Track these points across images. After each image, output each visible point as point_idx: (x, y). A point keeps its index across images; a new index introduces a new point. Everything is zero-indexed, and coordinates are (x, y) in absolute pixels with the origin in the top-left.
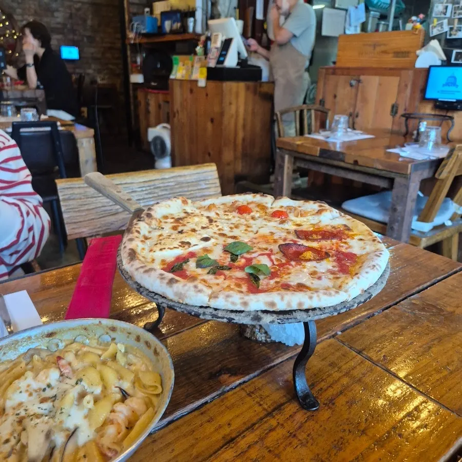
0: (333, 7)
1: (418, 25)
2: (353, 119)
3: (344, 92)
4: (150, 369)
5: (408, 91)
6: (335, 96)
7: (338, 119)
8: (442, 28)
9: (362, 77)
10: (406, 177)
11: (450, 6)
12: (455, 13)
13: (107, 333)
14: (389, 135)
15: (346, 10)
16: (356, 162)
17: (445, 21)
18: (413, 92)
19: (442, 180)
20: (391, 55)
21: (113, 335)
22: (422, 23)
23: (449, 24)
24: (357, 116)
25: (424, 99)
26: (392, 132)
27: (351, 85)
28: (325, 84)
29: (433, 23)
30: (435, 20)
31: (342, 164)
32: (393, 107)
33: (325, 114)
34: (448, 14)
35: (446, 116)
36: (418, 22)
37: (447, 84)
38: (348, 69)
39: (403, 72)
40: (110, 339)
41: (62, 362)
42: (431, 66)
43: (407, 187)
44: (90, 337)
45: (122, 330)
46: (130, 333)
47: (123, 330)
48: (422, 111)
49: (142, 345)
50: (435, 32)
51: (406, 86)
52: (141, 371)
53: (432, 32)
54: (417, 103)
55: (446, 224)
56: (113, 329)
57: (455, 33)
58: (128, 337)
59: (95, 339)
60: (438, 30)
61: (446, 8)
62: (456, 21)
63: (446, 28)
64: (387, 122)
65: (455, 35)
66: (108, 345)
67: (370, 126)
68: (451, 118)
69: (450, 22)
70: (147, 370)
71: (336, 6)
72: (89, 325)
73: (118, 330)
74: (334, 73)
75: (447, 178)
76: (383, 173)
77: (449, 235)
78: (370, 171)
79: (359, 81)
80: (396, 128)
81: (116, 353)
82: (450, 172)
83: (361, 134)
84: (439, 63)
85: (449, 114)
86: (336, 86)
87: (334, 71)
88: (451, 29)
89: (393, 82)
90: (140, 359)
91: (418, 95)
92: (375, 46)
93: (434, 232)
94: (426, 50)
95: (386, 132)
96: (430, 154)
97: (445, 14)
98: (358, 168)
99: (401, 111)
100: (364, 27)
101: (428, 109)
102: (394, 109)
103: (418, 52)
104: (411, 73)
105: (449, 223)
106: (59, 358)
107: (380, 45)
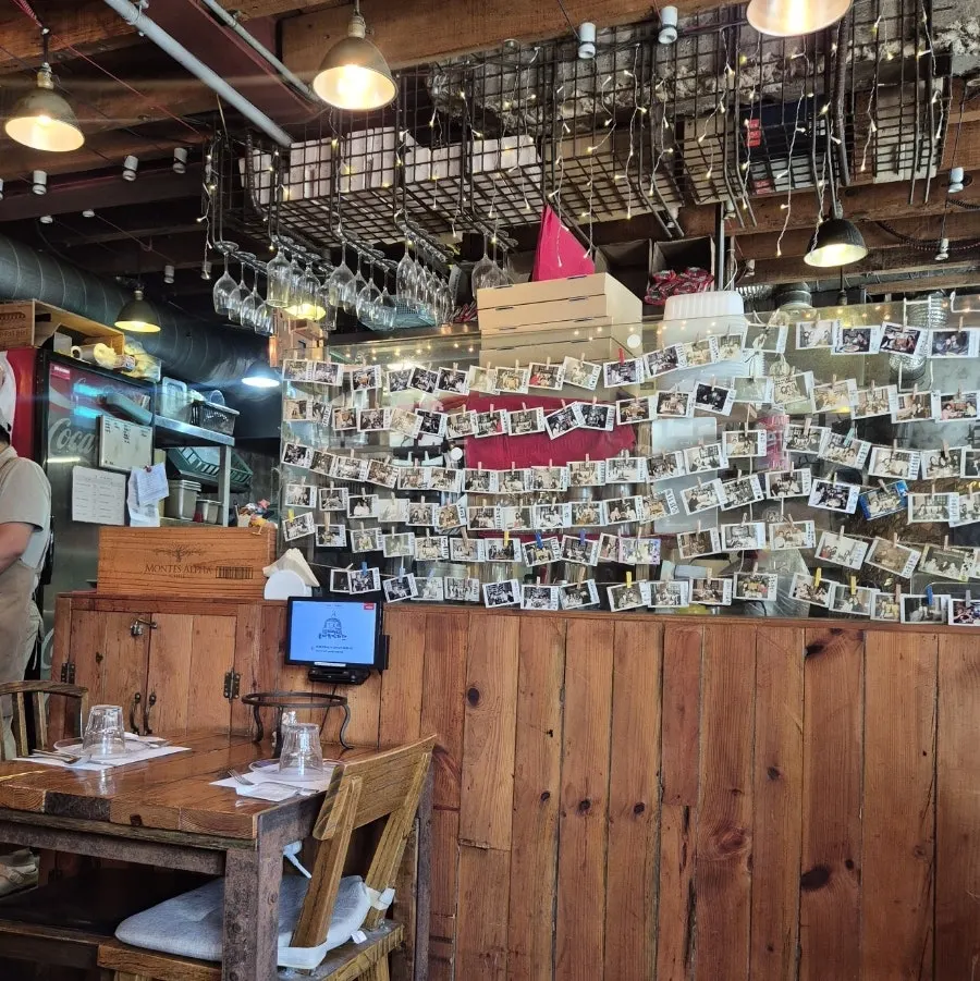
0: (96, 465)
1: (260, 520)
2: (144, 709)
3: (119, 647)
5: (256, 645)
6: (99, 658)
7: (98, 713)
8: (304, 527)
9: (156, 617)
10: (249, 844)
11: (314, 489)
12: (324, 502)
14: (226, 743)
15: (128, 474)
16: (136, 821)
17: (309, 516)
18: (265, 649)
19: (329, 842)
20: (214, 574)
22: (266, 515)
23: (316, 520)
24: (152, 702)
25: (288, 663)
26: (233, 735)
27: (135, 635)
28: (72, 630)
29: (288, 517)
30: (291, 512)
31: (104, 827)
32: (228, 678)
33: (76, 700)
34: (313, 504)
35: (332, 697)
36: (259, 513)
37: (326, 634)
38: (124, 598)
39: (242, 608)
42: (291, 599)
43: (254, 869)
48: (287, 688)
50: (293, 533)
51: (250, 634)
53: (288, 533)
54: (276, 671)
55: (356, 941)
57: (329, 537)
60: (298, 531)
61: (308, 491)
62: (328, 517)
63: (312, 529)
64: (219, 712)
65: (330, 541)
67: (182, 723)
68: (343, 701)
69: (318, 518)
71: (103, 463)
74: (92, 608)
75: (338, 836)
76: (199, 841)
77: (365, 966)
78: (171, 837)
79: (151, 626)
80: (238, 725)
82: (341, 823)
83: (160, 743)
84: (308, 593)
85: (339, 693)
86: (100, 636)
87: (94, 604)
88: (321, 530)
89: (223, 628)
91: (275, 655)
92: (179, 553)
93: (331, 965)
94: (281, 567)
95: (219, 734)
96: (301, 785)
97: (306, 502)
98: (142, 834)
99: (246, 689)
100: (169, 507)
101: (298, 683)
102: (231, 684)
103: (266, 570)
104: (256, 609)
105: (360, 937)
107: (189, 553)
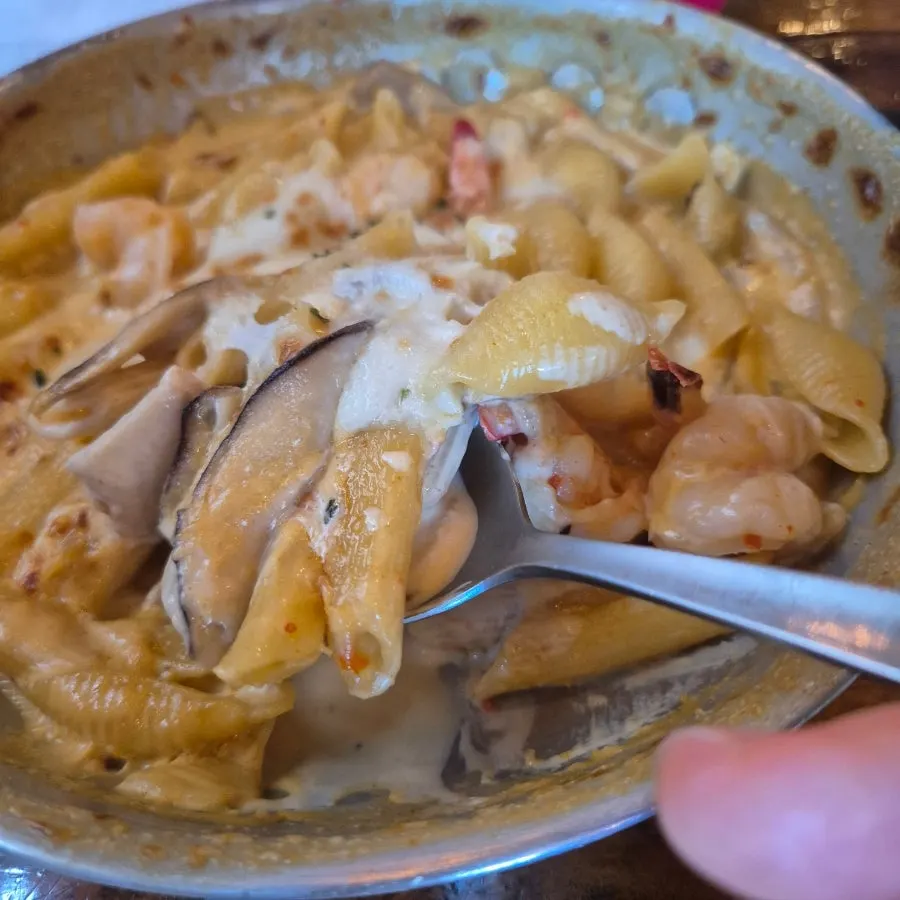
4: (836, 315)
13: (687, 84)
21: (712, 98)
40: (689, 116)
41: (468, 148)
44: (613, 79)
45: (760, 84)
46: (789, 109)
47: (762, 85)
49: (834, 182)
52: (790, 314)
56: (719, 70)
58: (775, 127)
59: (627, 97)
66: (674, 136)
70: (818, 321)
72: (622, 24)
73: (740, 78)
81: (696, 185)
90: (796, 251)
106: (464, 128)
